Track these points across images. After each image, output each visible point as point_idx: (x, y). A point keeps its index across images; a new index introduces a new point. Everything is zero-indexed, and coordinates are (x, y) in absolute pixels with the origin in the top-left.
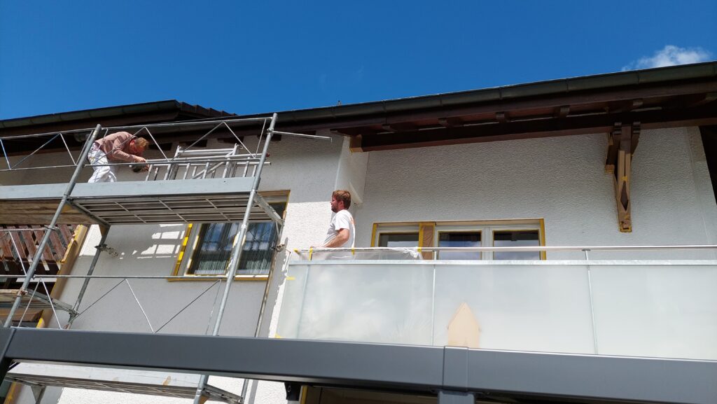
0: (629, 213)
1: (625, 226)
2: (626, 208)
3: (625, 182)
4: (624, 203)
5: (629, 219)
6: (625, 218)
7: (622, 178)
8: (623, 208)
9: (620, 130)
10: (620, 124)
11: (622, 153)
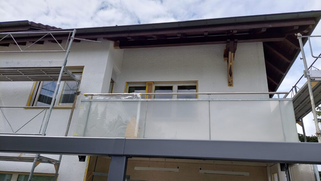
0: (232, 78)
1: (230, 84)
2: (231, 77)
3: (231, 65)
4: (230, 74)
5: (232, 81)
6: (231, 80)
7: (230, 64)
8: (230, 76)
9: (229, 43)
10: (229, 40)
11: (230, 53)
